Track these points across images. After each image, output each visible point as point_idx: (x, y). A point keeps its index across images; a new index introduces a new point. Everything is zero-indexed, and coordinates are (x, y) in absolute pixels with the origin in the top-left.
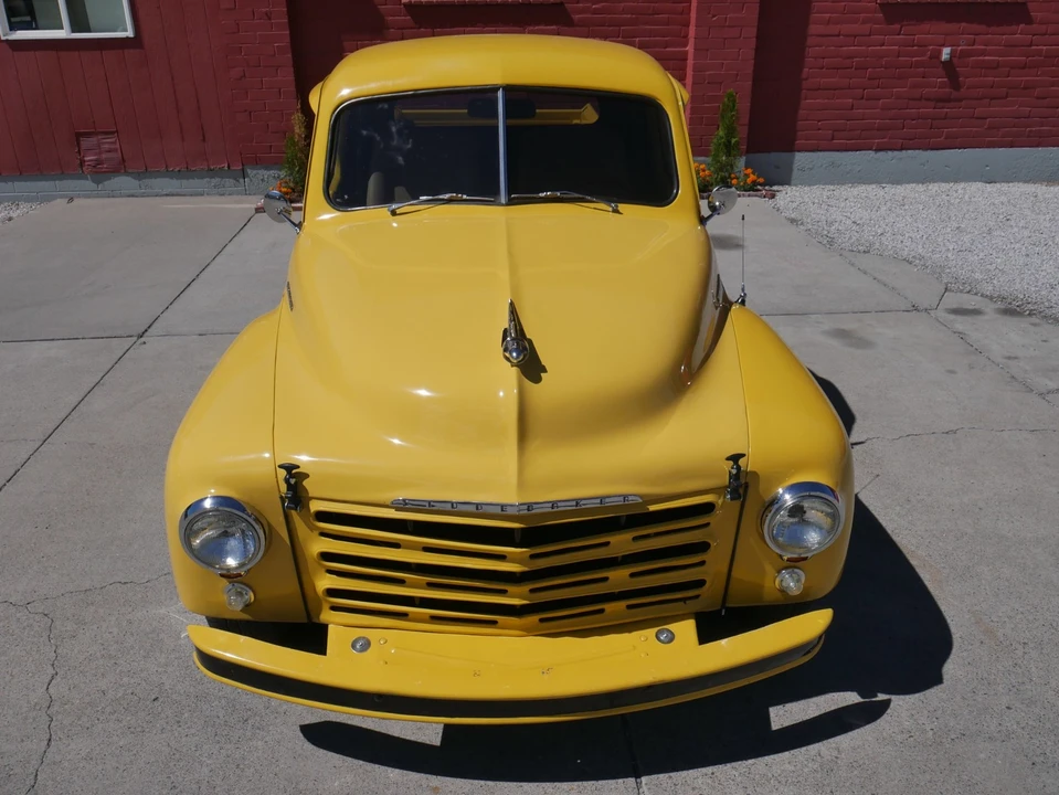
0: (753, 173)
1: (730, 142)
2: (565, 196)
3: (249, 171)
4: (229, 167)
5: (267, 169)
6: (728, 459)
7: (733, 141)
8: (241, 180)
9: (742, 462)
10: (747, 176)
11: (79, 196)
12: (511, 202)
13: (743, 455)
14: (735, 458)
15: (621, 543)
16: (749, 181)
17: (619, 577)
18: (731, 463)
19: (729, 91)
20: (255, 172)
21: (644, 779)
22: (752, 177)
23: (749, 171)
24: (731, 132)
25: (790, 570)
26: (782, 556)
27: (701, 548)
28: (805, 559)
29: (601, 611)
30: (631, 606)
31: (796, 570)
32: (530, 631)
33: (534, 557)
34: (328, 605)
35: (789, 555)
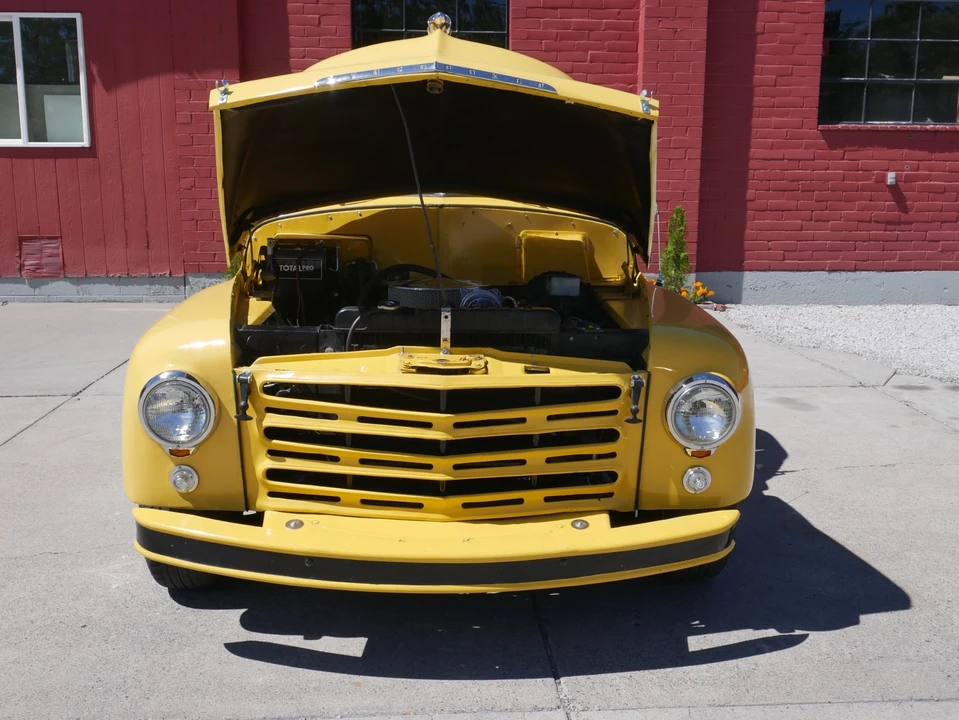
0: (704, 288)
1: (679, 257)
3: (190, 279)
4: (170, 274)
5: (209, 277)
7: (682, 255)
8: (182, 288)
10: (697, 288)
11: (14, 301)
15: (536, 419)
16: (699, 293)
17: (536, 461)
19: (678, 207)
20: (196, 280)
22: (701, 290)
23: (699, 284)
24: (680, 245)
25: (696, 469)
26: (685, 448)
27: (611, 436)
28: (708, 453)
29: (520, 501)
30: (548, 499)
31: (702, 469)
32: (453, 516)
33: (457, 425)
34: (266, 491)
35: (693, 447)
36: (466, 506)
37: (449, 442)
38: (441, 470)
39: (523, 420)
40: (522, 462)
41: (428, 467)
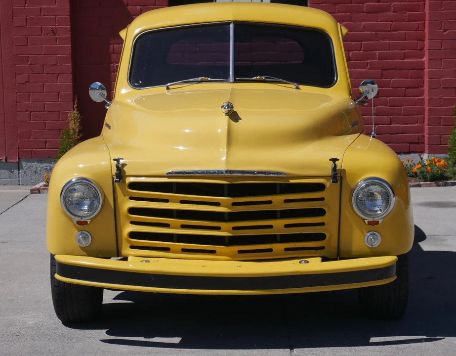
2: (268, 79)
4: (6, 160)
5: (40, 161)
6: (330, 160)
9: (337, 162)
12: (236, 81)
13: (338, 160)
14: (334, 160)
15: (278, 201)
17: (278, 226)
18: (332, 162)
20: (29, 164)
21: (295, 350)
25: (372, 232)
26: (364, 220)
27: (321, 212)
28: (377, 223)
29: (271, 250)
30: (286, 249)
31: (375, 232)
32: (233, 258)
33: (234, 204)
34: (129, 245)
35: (368, 219)
36: (240, 252)
37: (229, 213)
38: (225, 230)
39: (270, 202)
40: (271, 227)
41: (218, 229)
